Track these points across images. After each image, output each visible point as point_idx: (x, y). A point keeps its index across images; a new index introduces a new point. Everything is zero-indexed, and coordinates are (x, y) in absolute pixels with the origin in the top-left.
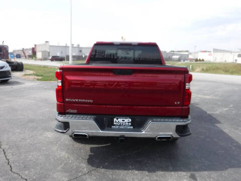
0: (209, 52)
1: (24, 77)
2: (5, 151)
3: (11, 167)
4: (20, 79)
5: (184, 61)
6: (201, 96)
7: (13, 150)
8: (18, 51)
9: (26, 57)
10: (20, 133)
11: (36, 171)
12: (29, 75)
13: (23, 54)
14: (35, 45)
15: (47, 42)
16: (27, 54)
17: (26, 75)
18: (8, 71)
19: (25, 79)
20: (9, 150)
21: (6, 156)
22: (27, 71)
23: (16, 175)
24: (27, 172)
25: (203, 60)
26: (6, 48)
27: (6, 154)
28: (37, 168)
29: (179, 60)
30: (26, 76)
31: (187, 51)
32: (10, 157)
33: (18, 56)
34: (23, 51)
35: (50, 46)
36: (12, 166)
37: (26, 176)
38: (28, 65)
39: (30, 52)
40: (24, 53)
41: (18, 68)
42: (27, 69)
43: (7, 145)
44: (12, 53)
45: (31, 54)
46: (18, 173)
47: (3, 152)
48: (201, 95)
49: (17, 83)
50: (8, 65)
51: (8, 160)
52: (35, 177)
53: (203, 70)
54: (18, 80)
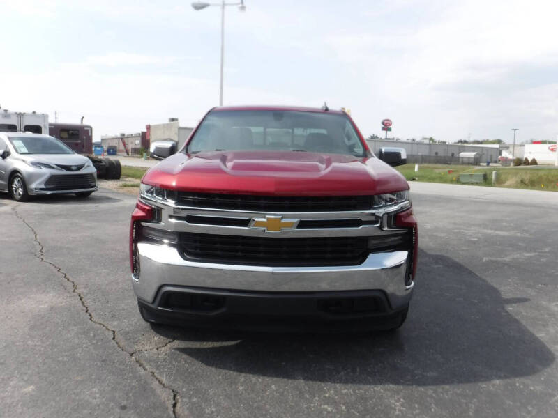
0: (550, 143)
1: (121, 191)
2: (82, 296)
3: (90, 315)
4: (113, 193)
5: (488, 164)
6: (489, 231)
7: (95, 295)
8: (113, 139)
9: (127, 152)
10: (108, 274)
11: (130, 322)
12: (133, 186)
13: (122, 147)
14: (149, 127)
15: (173, 120)
16: (130, 147)
17: (125, 186)
18: (91, 175)
19: (123, 193)
20: (89, 295)
21: (83, 303)
22: (127, 179)
23: (98, 325)
24: (116, 323)
25: (534, 162)
26: (88, 131)
27: (83, 300)
28: (133, 319)
29: (476, 162)
30: (126, 189)
31: (499, 142)
32: (89, 303)
33: (112, 151)
34: (122, 139)
35: (180, 129)
36: (92, 314)
37: (114, 327)
38: (130, 168)
39: (138, 143)
40: (124, 143)
41: (111, 172)
42: (129, 176)
43: (85, 288)
44: (99, 145)
45: (139, 146)
46: (101, 323)
47: (79, 298)
48: (491, 229)
49: (107, 199)
50: (91, 163)
51: (87, 307)
52: (127, 329)
53: (522, 182)
54: (110, 195)
